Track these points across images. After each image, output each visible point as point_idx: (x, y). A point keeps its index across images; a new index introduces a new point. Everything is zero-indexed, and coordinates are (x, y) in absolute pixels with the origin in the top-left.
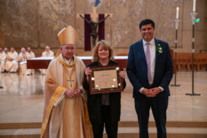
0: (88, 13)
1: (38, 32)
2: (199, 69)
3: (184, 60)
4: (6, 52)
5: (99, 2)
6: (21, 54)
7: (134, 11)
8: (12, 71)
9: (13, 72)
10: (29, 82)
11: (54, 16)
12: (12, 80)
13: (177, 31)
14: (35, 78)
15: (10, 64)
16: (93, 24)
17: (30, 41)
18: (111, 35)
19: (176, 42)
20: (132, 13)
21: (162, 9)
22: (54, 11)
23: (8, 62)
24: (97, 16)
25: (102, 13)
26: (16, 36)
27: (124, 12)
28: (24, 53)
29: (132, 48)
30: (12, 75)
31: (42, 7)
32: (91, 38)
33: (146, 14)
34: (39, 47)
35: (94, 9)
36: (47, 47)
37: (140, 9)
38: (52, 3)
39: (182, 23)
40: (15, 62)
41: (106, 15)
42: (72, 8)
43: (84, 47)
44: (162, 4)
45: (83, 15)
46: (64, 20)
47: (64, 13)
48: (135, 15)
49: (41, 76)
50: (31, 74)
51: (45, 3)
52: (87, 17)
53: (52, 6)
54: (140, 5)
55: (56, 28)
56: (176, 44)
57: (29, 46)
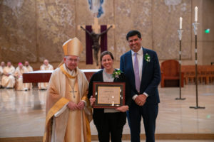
0: (89, 25)
1: (37, 45)
2: (208, 81)
3: (193, 73)
4: (3, 66)
5: (102, 13)
7: (139, 22)
8: (8, 86)
9: (10, 88)
10: (27, 98)
11: (54, 29)
12: (9, 96)
14: (33, 93)
16: (95, 35)
17: (28, 55)
18: (115, 47)
19: (180, 53)
20: (137, 24)
21: (169, 19)
22: (54, 22)
24: (99, 27)
25: (105, 24)
26: (14, 50)
27: (129, 23)
29: (122, 58)
30: (9, 91)
31: (41, 19)
32: (93, 50)
33: (152, 24)
34: (38, 61)
35: (96, 20)
36: (46, 61)
37: (145, 20)
38: (52, 15)
40: (11, 77)
41: (108, 26)
42: (73, 19)
43: (85, 60)
44: (169, 13)
46: (64, 33)
47: (65, 25)
48: (141, 25)
50: (29, 89)
51: (44, 14)
52: (89, 28)
53: (52, 18)
54: (146, 15)
55: (56, 40)
56: (180, 56)
57: (27, 60)
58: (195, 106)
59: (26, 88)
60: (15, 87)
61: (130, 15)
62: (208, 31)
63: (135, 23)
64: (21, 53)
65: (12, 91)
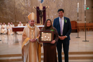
0: (38, 6)
1: (15, 15)
2: (89, 30)
4: (1, 25)
5: (43, 1)
7: (59, 5)
8: (4, 33)
9: (5, 34)
10: (12, 38)
11: (22, 8)
13: (78, 13)
14: (15, 36)
15: (3, 30)
16: (40, 11)
17: (12, 20)
18: (49, 16)
21: (72, 3)
22: (22, 5)
23: (2, 30)
24: (42, 7)
25: (44, 6)
26: (5, 18)
27: (54, 6)
28: (9, 25)
30: (4, 35)
31: (17, 4)
32: (40, 17)
34: (16, 22)
35: (41, 4)
36: (20, 22)
37: (61, 4)
38: (21, 2)
40: (5, 29)
41: (46, 7)
42: (31, 4)
43: (36, 21)
44: (72, 1)
45: (36, 7)
46: (27, 10)
47: (27, 7)
48: (59, 6)
49: (17, 35)
50: (13, 34)
51: (18, 2)
52: (38, 8)
53: (21, 4)
54: (62, 2)
56: (78, 19)
57: (12, 22)
58: (85, 40)
59: (12, 34)
60: (7, 34)
61: (55, 2)
62: (88, 8)
63: (57, 5)
64: (8, 19)
65: (6, 35)
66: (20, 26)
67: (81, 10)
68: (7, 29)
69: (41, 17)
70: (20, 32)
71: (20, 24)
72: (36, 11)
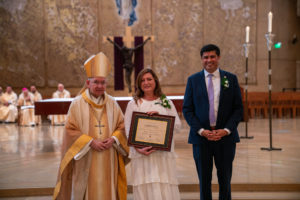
0: (117, 36)
1: (46, 64)
3: (260, 103)
5: (135, 19)
6: (22, 96)
7: (186, 32)
8: (8, 120)
9: (10, 123)
10: (34, 137)
11: (69, 41)
12: (10, 135)
13: (247, 59)
14: (43, 129)
15: (5, 110)
16: (126, 50)
19: (246, 75)
20: (182, 35)
21: (226, 29)
22: (69, 32)
23: (3, 108)
24: (133, 39)
25: (139, 35)
26: (12, 70)
27: (172, 34)
30: (8, 127)
31: (51, 27)
32: (124, 71)
33: (203, 36)
34: (47, 85)
35: (129, 29)
36: (60, 85)
37: (194, 30)
38: (65, 21)
39: (256, 49)
40: (12, 107)
41: (145, 38)
42: (95, 27)
43: (113, 84)
44: (227, 21)
45: (112, 39)
46: (83, 46)
47: (83, 35)
48: (188, 37)
49: (51, 128)
50: (37, 124)
51: (55, 21)
52: (118, 41)
53: (66, 26)
54: (195, 23)
55: (72, 57)
56: (247, 79)
57: (33, 84)
59: (33, 123)
60: (18, 122)
61: (173, 22)
62: (279, 45)
63: (179, 33)
65: (13, 126)
66: (60, 97)
67: (255, 50)
68: (19, 107)
69: (129, 71)
70: (61, 116)
71: (62, 91)
72: (112, 50)
